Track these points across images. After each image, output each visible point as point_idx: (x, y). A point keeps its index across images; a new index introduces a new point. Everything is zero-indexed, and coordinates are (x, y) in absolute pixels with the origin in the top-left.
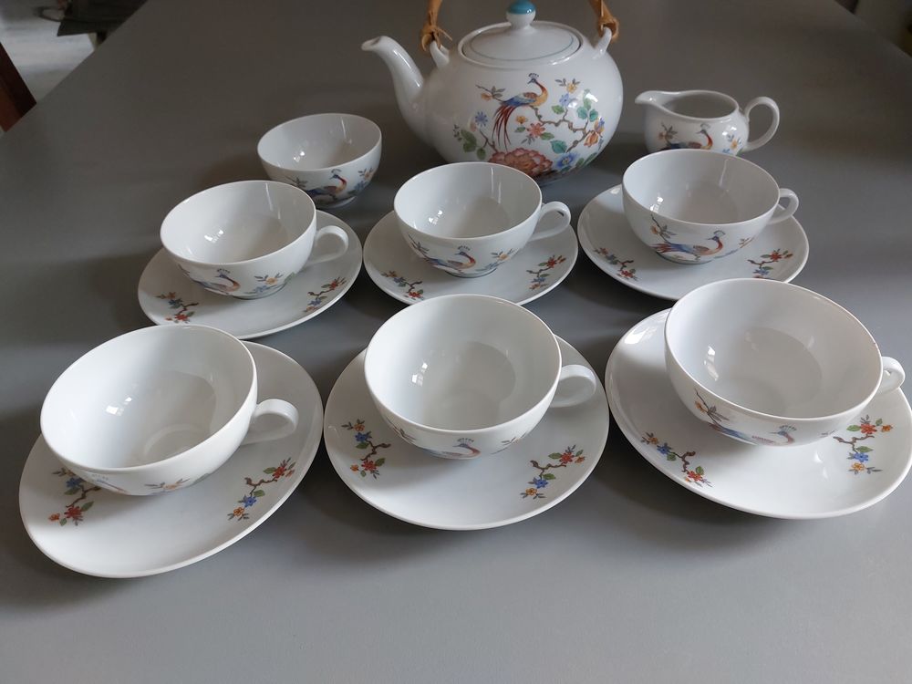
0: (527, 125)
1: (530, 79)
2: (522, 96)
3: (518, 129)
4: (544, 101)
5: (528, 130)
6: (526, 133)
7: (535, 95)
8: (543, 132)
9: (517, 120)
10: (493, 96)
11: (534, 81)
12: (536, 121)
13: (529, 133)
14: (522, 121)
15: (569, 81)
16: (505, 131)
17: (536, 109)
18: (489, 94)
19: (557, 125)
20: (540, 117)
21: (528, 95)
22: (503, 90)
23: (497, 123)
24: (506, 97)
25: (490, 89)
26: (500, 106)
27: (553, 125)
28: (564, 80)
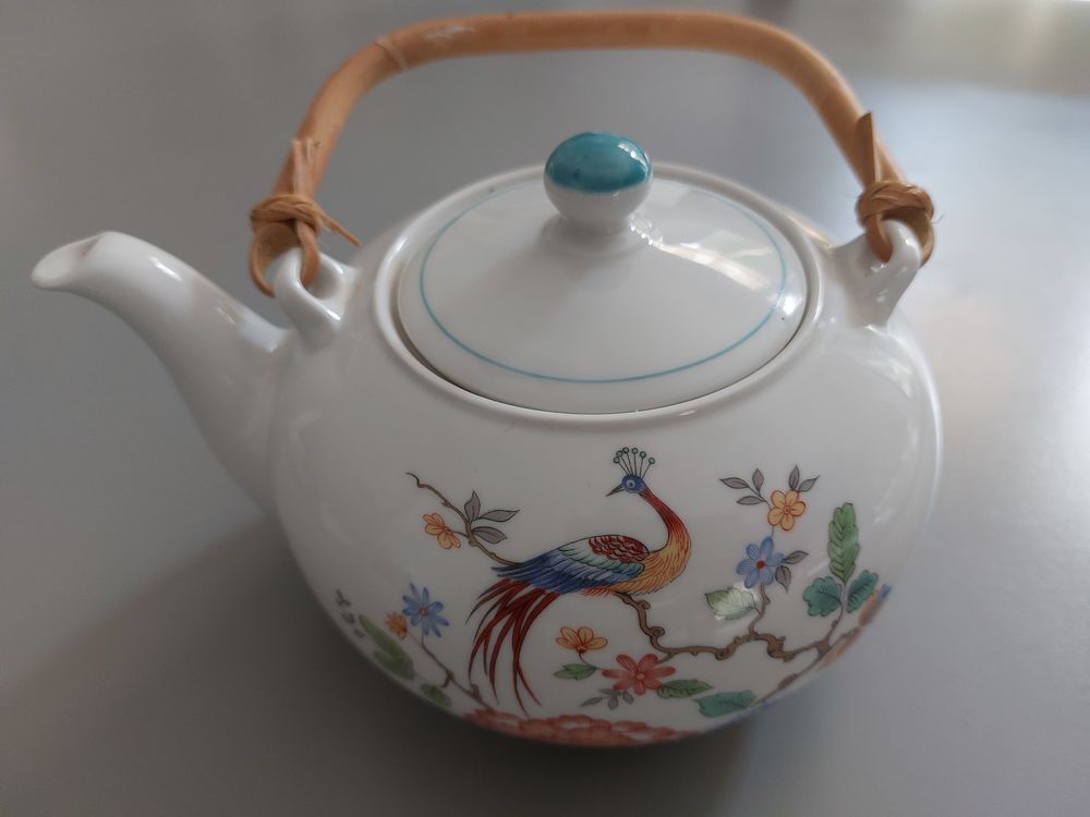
0: (602, 658)
1: (616, 475)
2: (585, 550)
3: (567, 669)
4: (675, 572)
5: (607, 673)
6: (597, 683)
7: (637, 548)
8: (664, 680)
9: (563, 640)
10: (471, 534)
11: (635, 483)
12: (639, 647)
13: (609, 683)
14: (582, 644)
15: (776, 482)
16: (517, 669)
17: (642, 608)
18: (455, 522)
19: (722, 654)
20: (654, 633)
21: (606, 544)
22: (510, 514)
23: (484, 637)
24: (521, 544)
25: (459, 501)
26: (493, 579)
27: (708, 658)
28: (758, 477)
